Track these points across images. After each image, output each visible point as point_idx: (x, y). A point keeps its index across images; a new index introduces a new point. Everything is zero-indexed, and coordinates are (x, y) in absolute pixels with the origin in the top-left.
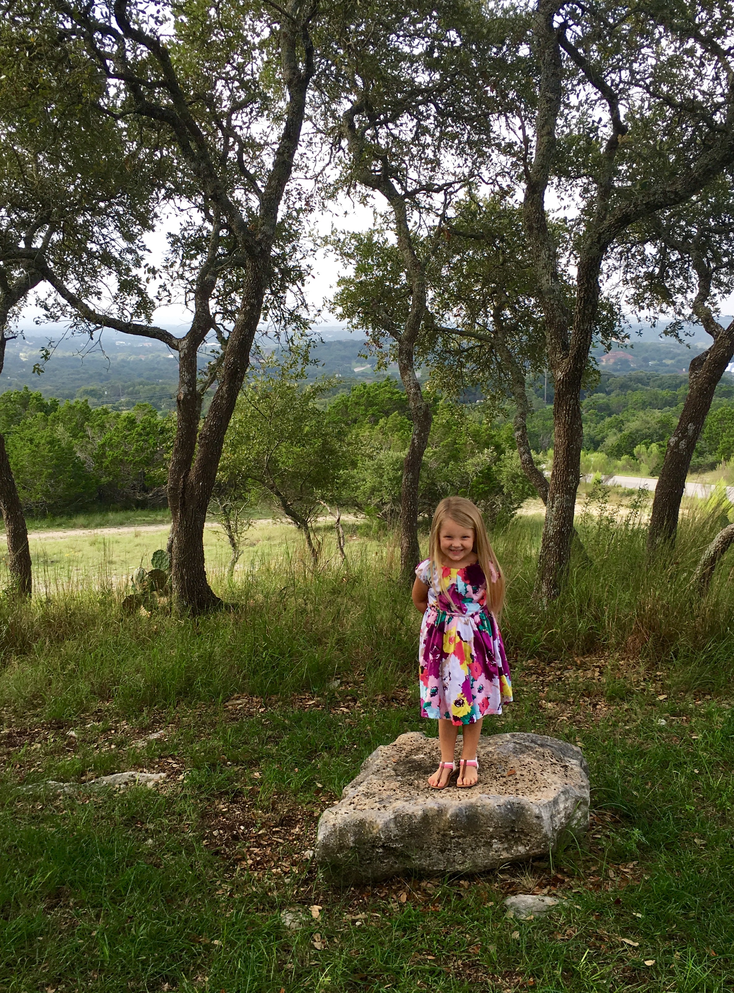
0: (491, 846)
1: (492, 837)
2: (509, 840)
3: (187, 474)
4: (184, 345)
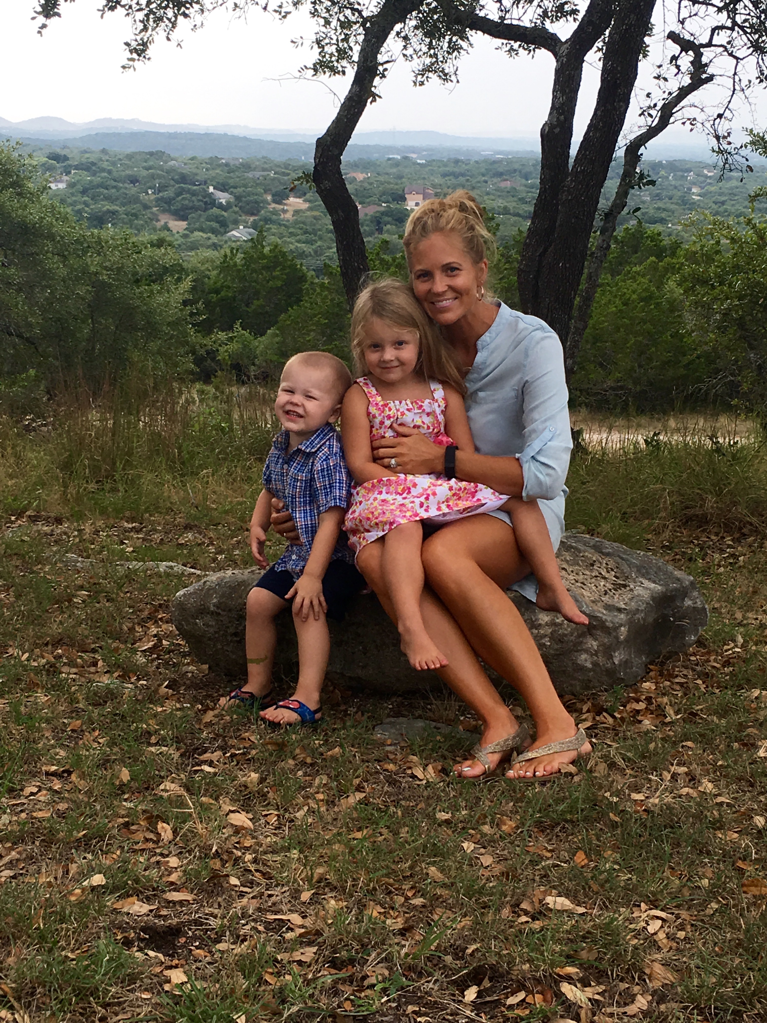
3: (545, 251)
4: (564, 50)
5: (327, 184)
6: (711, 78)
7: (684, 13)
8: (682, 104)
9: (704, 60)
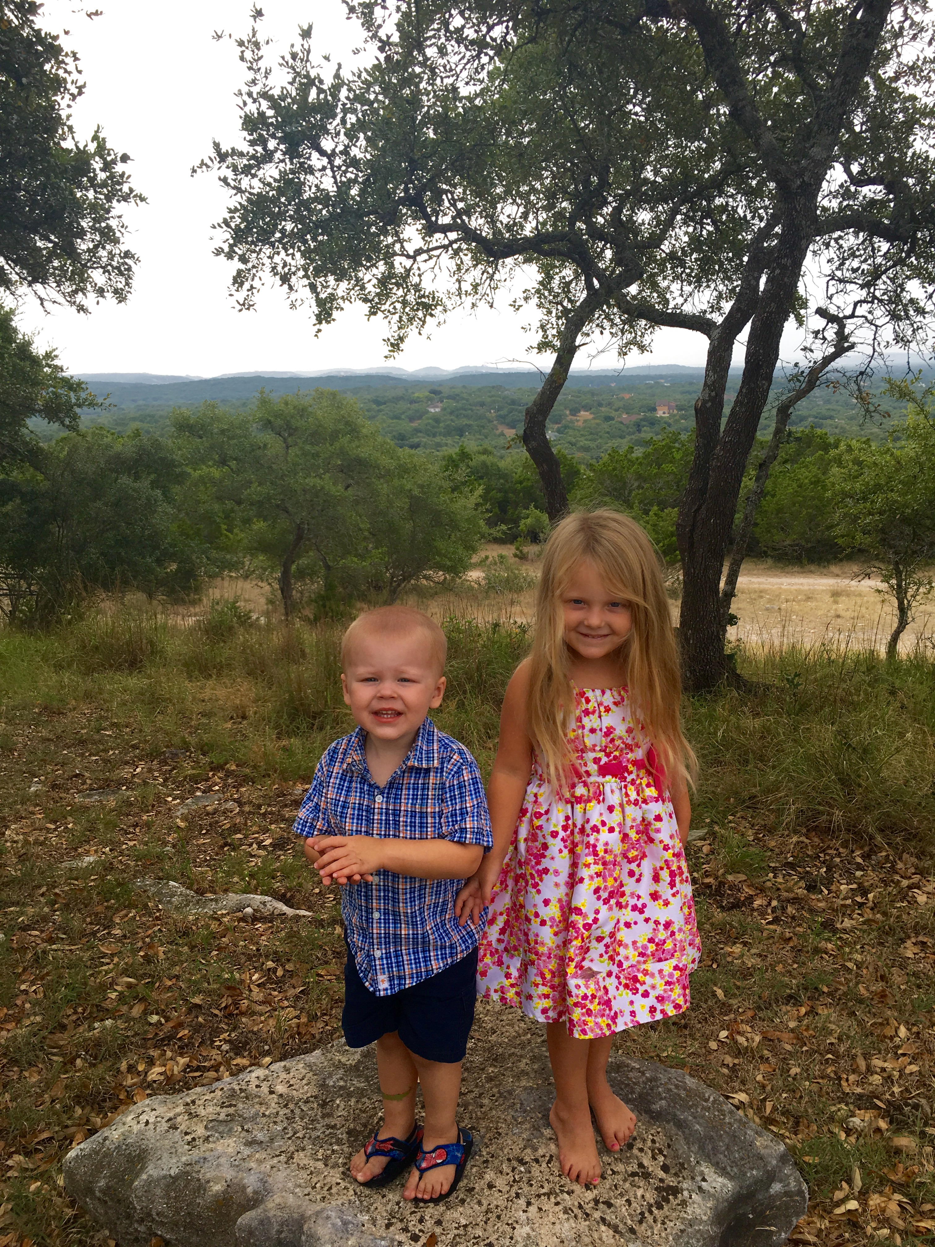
3: (699, 508)
4: (716, 333)
5: (534, 444)
6: (852, 346)
7: (832, 290)
8: (827, 369)
9: (847, 331)
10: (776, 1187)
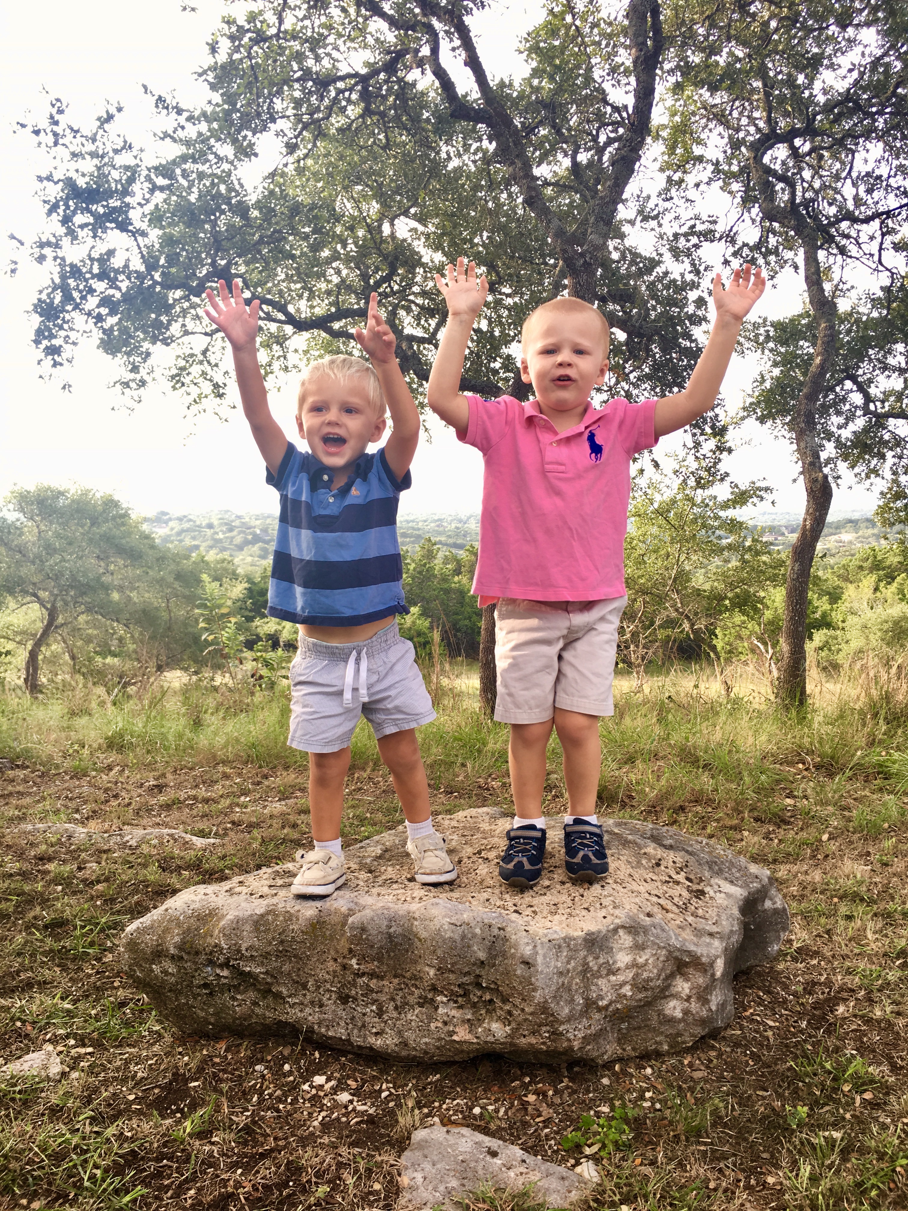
0: (437, 1008)
1: (434, 989)
2: (474, 1005)
10: (768, 904)
